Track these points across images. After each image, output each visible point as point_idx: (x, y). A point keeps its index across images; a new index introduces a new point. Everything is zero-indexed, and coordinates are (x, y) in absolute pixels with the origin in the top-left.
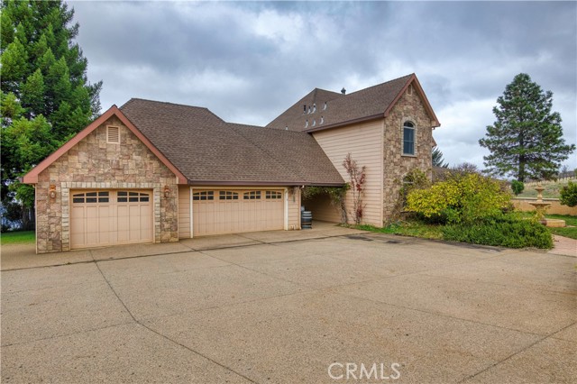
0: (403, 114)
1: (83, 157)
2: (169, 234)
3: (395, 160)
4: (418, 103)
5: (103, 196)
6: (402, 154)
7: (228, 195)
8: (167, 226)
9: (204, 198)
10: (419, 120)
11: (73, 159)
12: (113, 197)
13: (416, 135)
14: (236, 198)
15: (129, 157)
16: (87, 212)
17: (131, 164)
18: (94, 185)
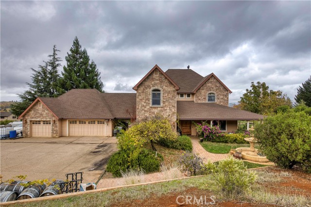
0: (151, 86)
1: (33, 112)
2: (55, 135)
3: (145, 109)
4: (164, 78)
5: (39, 122)
6: (151, 106)
7: (82, 122)
8: (55, 132)
9: (73, 123)
10: (164, 87)
11: (31, 112)
12: (42, 123)
13: (162, 95)
14: (85, 123)
15: (44, 111)
16: (35, 127)
17: (45, 113)
18: (35, 120)
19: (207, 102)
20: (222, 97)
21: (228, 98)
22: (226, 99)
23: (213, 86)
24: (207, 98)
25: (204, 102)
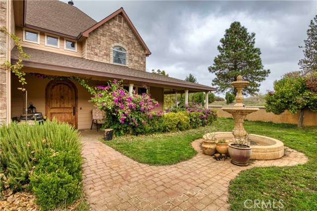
19: (112, 62)
20: (136, 58)
21: (145, 63)
22: (142, 63)
23: (122, 35)
24: (112, 55)
25: (105, 61)
